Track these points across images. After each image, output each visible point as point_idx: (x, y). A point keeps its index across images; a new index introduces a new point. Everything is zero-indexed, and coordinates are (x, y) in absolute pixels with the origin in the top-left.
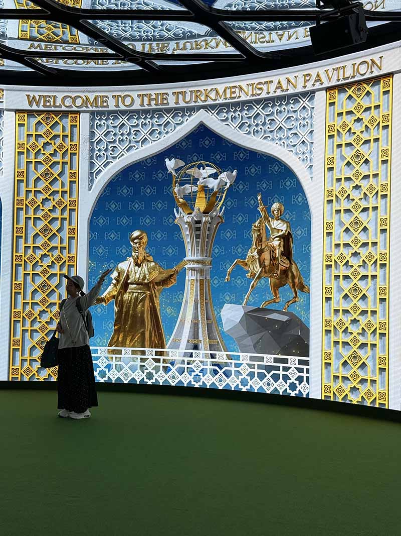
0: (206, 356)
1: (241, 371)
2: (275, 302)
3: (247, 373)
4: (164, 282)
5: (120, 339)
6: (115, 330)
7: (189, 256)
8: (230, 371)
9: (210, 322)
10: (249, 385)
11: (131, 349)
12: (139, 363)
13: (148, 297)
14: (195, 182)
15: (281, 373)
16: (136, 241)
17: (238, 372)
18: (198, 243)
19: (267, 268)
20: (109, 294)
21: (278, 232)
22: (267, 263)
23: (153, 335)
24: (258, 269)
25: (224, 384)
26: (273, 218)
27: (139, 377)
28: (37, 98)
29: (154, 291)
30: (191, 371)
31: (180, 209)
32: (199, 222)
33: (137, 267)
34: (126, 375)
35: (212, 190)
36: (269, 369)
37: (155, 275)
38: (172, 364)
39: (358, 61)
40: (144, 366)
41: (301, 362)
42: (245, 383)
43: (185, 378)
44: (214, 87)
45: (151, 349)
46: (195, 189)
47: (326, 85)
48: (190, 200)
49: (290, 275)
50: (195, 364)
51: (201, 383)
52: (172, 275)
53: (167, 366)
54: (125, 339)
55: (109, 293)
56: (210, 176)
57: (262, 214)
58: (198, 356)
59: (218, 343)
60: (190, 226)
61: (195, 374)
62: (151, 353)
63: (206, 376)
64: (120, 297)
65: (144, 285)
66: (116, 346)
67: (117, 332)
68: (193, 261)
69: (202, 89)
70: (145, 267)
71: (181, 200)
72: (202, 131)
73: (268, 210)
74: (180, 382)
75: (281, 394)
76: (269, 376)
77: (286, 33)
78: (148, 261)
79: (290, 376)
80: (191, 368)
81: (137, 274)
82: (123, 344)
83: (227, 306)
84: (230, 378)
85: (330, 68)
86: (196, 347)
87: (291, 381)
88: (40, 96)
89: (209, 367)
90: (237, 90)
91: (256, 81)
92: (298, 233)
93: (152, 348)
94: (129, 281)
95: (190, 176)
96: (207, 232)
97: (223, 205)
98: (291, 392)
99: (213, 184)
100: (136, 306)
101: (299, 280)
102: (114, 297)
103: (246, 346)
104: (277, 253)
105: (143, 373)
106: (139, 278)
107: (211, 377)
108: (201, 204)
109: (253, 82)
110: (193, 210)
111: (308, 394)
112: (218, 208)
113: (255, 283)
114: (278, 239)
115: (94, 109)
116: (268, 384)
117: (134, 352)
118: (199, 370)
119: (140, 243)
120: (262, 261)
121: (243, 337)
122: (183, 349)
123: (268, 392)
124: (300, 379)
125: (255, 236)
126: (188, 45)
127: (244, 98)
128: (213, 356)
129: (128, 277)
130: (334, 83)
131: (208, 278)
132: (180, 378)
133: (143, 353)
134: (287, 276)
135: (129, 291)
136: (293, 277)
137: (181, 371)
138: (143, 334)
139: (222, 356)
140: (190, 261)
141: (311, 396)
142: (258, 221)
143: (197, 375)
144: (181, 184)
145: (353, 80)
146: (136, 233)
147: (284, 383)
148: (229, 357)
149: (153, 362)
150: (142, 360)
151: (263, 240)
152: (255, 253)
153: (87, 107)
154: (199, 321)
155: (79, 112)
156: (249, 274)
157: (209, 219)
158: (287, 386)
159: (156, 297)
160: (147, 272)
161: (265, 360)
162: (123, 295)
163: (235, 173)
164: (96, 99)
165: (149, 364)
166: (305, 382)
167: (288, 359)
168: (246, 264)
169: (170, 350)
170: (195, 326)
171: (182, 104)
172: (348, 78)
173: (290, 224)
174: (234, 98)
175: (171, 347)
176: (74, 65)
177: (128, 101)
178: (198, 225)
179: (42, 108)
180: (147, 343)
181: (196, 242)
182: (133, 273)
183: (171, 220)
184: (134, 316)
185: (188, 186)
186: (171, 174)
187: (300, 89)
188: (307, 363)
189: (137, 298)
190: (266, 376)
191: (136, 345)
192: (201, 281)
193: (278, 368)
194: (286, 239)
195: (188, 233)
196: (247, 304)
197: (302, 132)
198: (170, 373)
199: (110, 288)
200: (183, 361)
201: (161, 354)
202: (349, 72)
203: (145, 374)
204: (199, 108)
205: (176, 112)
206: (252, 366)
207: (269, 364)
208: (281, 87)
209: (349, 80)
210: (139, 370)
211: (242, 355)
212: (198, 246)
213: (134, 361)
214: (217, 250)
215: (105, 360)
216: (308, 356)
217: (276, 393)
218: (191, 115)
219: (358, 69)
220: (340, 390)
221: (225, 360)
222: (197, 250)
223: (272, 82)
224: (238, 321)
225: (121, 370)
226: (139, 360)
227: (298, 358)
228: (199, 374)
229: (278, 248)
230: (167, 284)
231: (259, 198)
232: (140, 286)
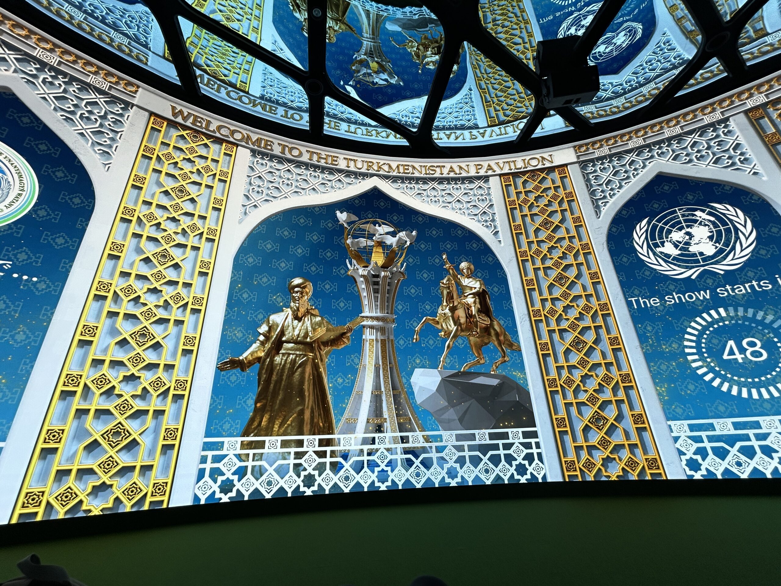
0: (394, 440)
1: (445, 457)
2: (479, 363)
3: (454, 458)
4: (335, 341)
5: (264, 423)
6: (255, 410)
7: (366, 313)
8: (431, 459)
9: (397, 392)
10: (459, 475)
12: (292, 461)
13: (310, 360)
14: (371, 236)
15: (502, 452)
16: (296, 289)
17: (442, 458)
18: (376, 298)
19: (464, 326)
20: (252, 355)
21: (471, 290)
22: (463, 320)
23: (316, 414)
24: (453, 328)
25: (423, 480)
26: (462, 276)
27: (290, 484)
28: (186, 114)
29: (320, 353)
30: (372, 465)
31: (354, 261)
32: (377, 276)
33: (296, 321)
34: (269, 483)
35: (391, 246)
36: (484, 449)
37: (321, 332)
38: (345, 456)
39: (528, 158)
40: (300, 465)
41: (526, 435)
42: (453, 474)
43: (366, 477)
44: (387, 162)
45: (311, 437)
46: (370, 243)
47: (498, 172)
48: (365, 253)
49: (493, 332)
50: (378, 454)
51: (389, 483)
52: (344, 334)
53: (337, 462)
54: (271, 421)
55: (252, 354)
56: (387, 233)
57: (450, 272)
58: (382, 441)
59: (410, 420)
60: (366, 279)
61: (380, 469)
62: (311, 443)
63: (396, 471)
64: (268, 360)
65: (306, 345)
66: (255, 435)
67: (258, 412)
68: (371, 318)
69: (375, 161)
70: (307, 322)
72: (377, 194)
73: (457, 268)
75: (506, 482)
76: (485, 459)
77: (453, 135)
78: (312, 315)
79: (515, 455)
80: (374, 461)
81: (296, 329)
82: (269, 432)
83: (418, 372)
84: (432, 470)
85: (501, 161)
86: (379, 429)
87: (517, 462)
88: (189, 113)
89: (400, 457)
90: (410, 168)
91: (429, 165)
92: (495, 290)
93: (314, 434)
94: (284, 339)
95: (364, 230)
96: (388, 287)
97: (404, 262)
98: (519, 477)
99: (391, 241)
101: (504, 337)
103: (450, 421)
104: (474, 310)
105: (299, 476)
106: (298, 335)
107: (403, 471)
108: (378, 258)
109: (425, 164)
110: (369, 263)
111: (544, 477)
112: (399, 264)
113: (451, 343)
114: (472, 296)
115: (256, 147)
116: (487, 471)
117: (285, 444)
118: (385, 463)
119: (302, 293)
120: (456, 319)
121: (443, 410)
122: (360, 433)
123: (488, 482)
124: (529, 458)
125: (444, 293)
127: (417, 174)
128: (404, 440)
129: (282, 333)
130: (506, 170)
131: (392, 337)
132: (358, 478)
133: (300, 443)
134: (489, 334)
135: (282, 351)
136: (497, 335)
137: (358, 467)
138: (301, 413)
139: (416, 438)
140: (367, 317)
141: (549, 480)
142: (446, 279)
143: (383, 470)
144: (355, 237)
145: (526, 169)
146: (297, 281)
147: (507, 466)
148: (427, 439)
149: (315, 456)
150: (298, 455)
151: (455, 297)
152: (447, 311)
153: (247, 143)
154: (381, 392)
155: (237, 145)
156: (443, 333)
157: (388, 274)
158: (513, 470)
159: (321, 360)
160: (310, 329)
161: (477, 437)
162: (274, 357)
163: (414, 233)
164: (259, 140)
165: (309, 461)
166: (536, 461)
167: (507, 433)
168: (438, 323)
169: (342, 437)
170: (377, 399)
171: (352, 168)
172: (521, 168)
174: (409, 173)
175: (342, 432)
176: (238, 102)
177: (295, 153)
178: (375, 280)
180: (306, 427)
181: (375, 297)
182: (290, 328)
183: (342, 272)
185: (362, 240)
187: (473, 174)
188: (534, 435)
189: (294, 362)
190: (481, 460)
191: (289, 431)
192: (383, 342)
193: (496, 447)
194: (481, 296)
195: (364, 286)
196: (444, 367)
197: (482, 206)
198: (342, 472)
199: (255, 346)
200: (362, 451)
201: (328, 443)
202: (520, 164)
203: (302, 477)
204: (372, 175)
205: (348, 173)
206: (460, 449)
207: (483, 442)
208: (454, 171)
209: (522, 170)
210: (291, 472)
211: (445, 434)
212: (376, 301)
213: (284, 459)
214: (400, 307)
215: (235, 460)
216: (535, 426)
217: (500, 482)
218: (363, 179)
219: (528, 163)
220: (589, 465)
221: (421, 443)
222: (376, 306)
223: (444, 166)
224: (435, 389)
225: (261, 475)
226: (292, 456)
227: (521, 430)
228: (386, 469)
229: (473, 305)
230: (337, 345)
231: (444, 257)
232: (301, 346)
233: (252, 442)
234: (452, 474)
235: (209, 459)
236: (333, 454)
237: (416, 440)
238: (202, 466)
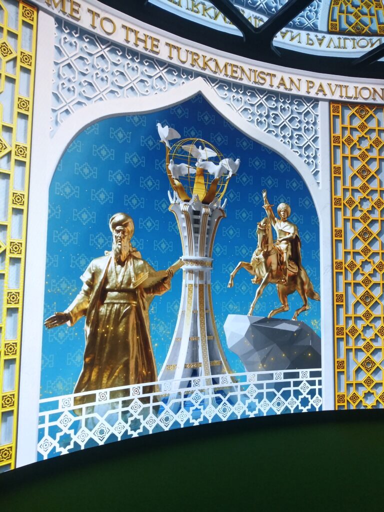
0: (207, 382)
1: (248, 394)
2: (283, 310)
4: (157, 287)
5: (93, 377)
6: (86, 366)
7: (186, 255)
8: (236, 396)
9: (211, 337)
10: (257, 409)
11: (109, 390)
12: (120, 410)
13: (134, 309)
14: (193, 162)
15: (292, 389)
16: (118, 228)
17: (245, 396)
18: (196, 238)
19: (274, 273)
20: (77, 308)
21: (285, 235)
22: (274, 267)
23: (140, 363)
24: (265, 274)
25: (229, 414)
26: (279, 218)
27: (119, 430)
29: (142, 300)
30: (187, 405)
31: (175, 193)
32: (197, 213)
33: (119, 266)
34: (102, 432)
36: (278, 386)
37: (144, 278)
38: (166, 401)
39: (360, 86)
40: (127, 412)
41: (313, 374)
42: (253, 407)
43: (182, 416)
44: (214, 57)
45: (136, 386)
46: (193, 171)
47: (329, 97)
48: (187, 183)
49: (299, 281)
50: (193, 395)
51: (201, 419)
52: (165, 279)
53: (159, 406)
54: (99, 376)
55: (77, 306)
56: (210, 159)
57: (268, 213)
58: (197, 384)
59: (221, 363)
60: (187, 217)
61: (194, 408)
62: (136, 391)
63: (207, 409)
64: (94, 311)
65: (129, 292)
66: (87, 390)
67: (89, 367)
68: (191, 261)
69: (201, 53)
70: (130, 266)
71: (177, 182)
72: (198, 103)
73: (274, 209)
74: (176, 423)
75: (292, 412)
76: (278, 395)
78: (135, 258)
79: (302, 391)
80: (190, 401)
81: (119, 275)
82: (98, 385)
83: (231, 317)
84: (236, 405)
85: (333, 83)
86: (195, 373)
87: (302, 397)
89: (211, 396)
90: (239, 71)
91: (259, 70)
92: (306, 238)
93: (139, 383)
94: (108, 287)
95: (187, 153)
96: (208, 227)
97: (224, 196)
98: (302, 408)
100: (117, 323)
101: (308, 286)
102: (84, 312)
104: (285, 257)
105: (126, 422)
106: (122, 282)
107: (213, 408)
108: (200, 191)
109: (256, 69)
110: (191, 196)
111: (321, 407)
112: (220, 200)
113: (262, 290)
114: (285, 242)
115: (61, 14)
116: (279, 404)
117: (113, 395)
118: (199, 403)
119: (124, 232)
120: (268, 265)
121: (250, 353)
123: (279, 413)
124: (312, 393)
125: (260, 237)
127: (245, 82)
128: (215, 381)
129: (106, 280)
130: (336, 97)
131: (209, 282)
132: (176, 417)
133: (126, 392)
134: (296, 283)
135: (107, 301)
136: (303, 284)
137: (177, 409)
138: (126, 365)
139: (225, 380)
140: (187, 260)
141: (324, 409)
142: (263, 220)
143: (197, 409)
144: (177, 161)
145: (355, 101)
146: (119, 217)
147: (295, 399)
148: (234, 380)
149: (140, 403)
150: (126, 404)
151: (270, 241)
152: (261, 256)
153: (49, 5)
154: (198, 338)
156: (255, 279)
157: (209, 210)
158: (298, 403)
159: (144, 308)
160: (132, 274)
161: (275, 376)
162: (99, 308)
163: (237, 162)
165: (135, 408)
166: (317, 395)
167: (298, 373)
168: (251, 268)
169: (163, 382)
170: (194, 344)
171: (176, 61)
172: (351, 98)
173: (298, 227)
174: (236, 78)
175: (165, 378)
177: (108, 27)
178: (196, 217)
180: (132, 378)
181: (195, 237)
182: (114, 274)
183: (164, 206)
184: (115, 339)
185: (184, 165)
186: (164, 144)
187: (303, 92)
188: (319, 374)
189: (118, 312)
190: (275, 395)
191: (116, 382)
192: (201, 287)
193: (288, 385)
194: (294, 242)
195: (184, 224)
196: (252, 314)
197: (307, 136)
198: (163, 414)
199: (80, 296)
200: (179, 394)
201: (151, 389)
202: (351, 93)
203: (129, 423)
204: (198, 75)
205: (172, 68)
206: (260, 387)
207: (279, 381)
208: (284, 85)
209: (352, 100)
210: (120, 420)
211: (249, 375)
212: (196, 242)
213: (114, 408)
214: (218, 250)
215: (70, 416)
216: (320, 367)
217: (288, 412)
218: (187, 79)
219: (360, 92)
220: (355, 397)
221: (229, 383)
222: (196, 247)
223: (275, 76)
224: (244, 334)
225: (95, 425)
226: (120, 405)
227: (309, 370)
228: (199, 407)
229: (285, 251)
230: (159, 291)
231: (264, 194)
232: (124, 294)
233: (84, 397)
234: (251, 408)
235: (47, 419)
236: (156, 399)
238: (41, 426)
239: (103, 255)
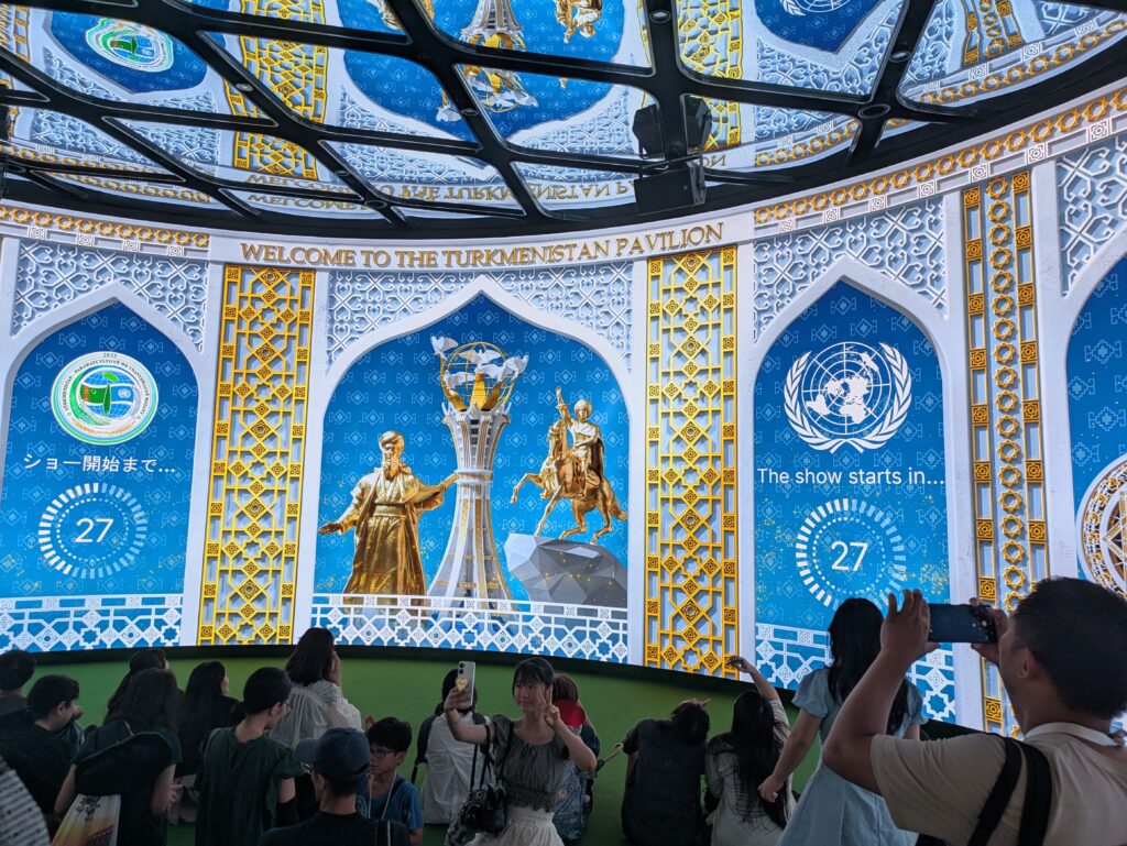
0: (483, 605)
1: (531, 626)
2: (579, 531)
3: (540, 629)
4: (427, 502)
5: (362, 582)
6: (355, 570)
7: (462, 467)
8: (517, 626)
9: (489, 558)
10: (542, 646)
11: (377, 596)
12: (387, 616)
13: (403, 523)
14: (472, 367)
15: (588, 629)
16: (388, 446)
17: (528, 628)
18: (474, 450)
19: (569, 486)
21: (584, 439)
23: (409, 575)
24: (556, 487)
25: (507, 645)
26: (577, 420)
27: (387, 636)
28: (257, 248)
29: (412, 515)
30: (460, 627)
31: (451, 404)
32: (475, 422)
33: (388, 482)
34: (368, 633)
35: (495, 380)
36: (570, 623)
37: (415, 493)
38: (435, 616)
39: (690, 227)
40: (395, 620)
41: (615, 615)
42: (537, 643)
43: (453, 636)
44: (500, 247)
46: (471, 377)
47: (647, 253)
48: (464, 392)
49: (600, 496)
50: (466, 616)
51: (475, 644)
52: (437, 494)
53: (428, 621)
54: (368, 582)
55: (348, 518)
56: (492, 362)
57: (563, 414)
58: (471, 605)
59: (500, 587)
60: (464, 428)
61: (467, 630)
63: (482, 634)
64: (363, 523)
65: (399, 507)
66: (355, 592)
67: (358, 571)
68: (467, 474)
69: (482, 249)
70: (399, 480)
71: (452, 393)
72: (482, 303)
73: (570, 408)
74: (446, 642)
75: (587, 658)
76: (570, 633)
77: (594, 187)
78: (404, 473)
79: (600, 634)
80: (462, 622)
81: (388, 491)
82: (366, 590)
83: (513, 537)
84: (517, 637)
85: (652, 233)
86: (469, 593)
87: (601, 641)
88: (260, 246)
89: (487, 621)
90: (531, 254)
91: (555, 244)
92: (610, 440)
93: (407, 594)
94: (376, 501)
95: (464, 360)
96: (487, 436)
97: (509, 400)
98: (601, 655)
99: (496, 372)
100: (385, 535)
101: (612, 502)
102: (354, 523)
103: (540, 591)
104: (584, 467)
105: (394, 629)
106: (390, 497)
107: (490, 635)
108: (479, 398)
109: (551, 244)
110: (468, 405)
111: (625, 659)
112: (503, 405)
113: (553, 506)
114: (583, 447)
115: (336, 267)
116: (570, 645)
117: (380, 601)
118: (472, 626)
119: (393, 449)
120: (561, 476)
121: (536, 579)
122: (450, 597)
123: (570, 656)
124: (614, 638)
125: (552, 443)
126: (465, 193)
127: (539, 263)
128: (491, 606)
129: (375, 495)
130: (657, 251)
131: (488, 497)
132: (446, 636)
133: (394, 601)
134: (596, 498)
135: (375, 514)
136: (605, 499)
137: (447, 627)
138: (395, 575)
140: (462, 474)
141: (629, 662)
142: (557, 423)
143: (470, 632)
144: (453, 370)
145: (683, 250)
146: (389, 435)
147: (591, 643)
148: (515, 607)
149: (408, 614)
150: (393, 612)
151: (564, 448)
152: (553, 466)
153: (326, 264)
154: (473, 557)
155: (314, 270)
156: (544, 494)
157: (489, 418)
158: (595, 648)
159: (414, 522)
160: (402, 489)
161: (566, 611)
162: (368, 520)
163: (525, 359)
164: (338, 254)
165: (402, 617)
166: (621, 642)
167: (597, 610)
168: (541, 480)
169: (432, 598)
170: (468, 563)
171: (455, 267)
172: (677, 247)
173: (600, 429)
175: (433, 594)
176: (309, 208)
177: (382, 259)
178: (474, 426)
179: (262, 262)
180: (400, 587)
181: (472, 449)
182: (383, 490)
183: (437, 419)
184: (383, 548)
185: (461, 374)
186: (438, 357)
187: (612, 257)
188: (624, 616)
189: (387, 524)
190: (566, 634)
191: (384, 590)
192: (478, 502)
193: (583, 623)
194: (595, 447)
195: (460, 436)
196: (541, 534)
197: (617, 311)
198: (431, 630)
199: (350, 509)
200: (451, 612)
201: (420, 602)
202: (678, 239)
203: (396, 631)
204: (479, 273)
205: (448, 276)
206: (547, 620)
207: (570, 617)
208: (587, 253)
209: (678, 250)
210: (387, 626)
211: (533, 604)
212: (473, 454)
213: (381, 614)
214: (500, 461)
215: (339, 612)
216: (626, 607)
217: (581, 657)
218: (467, 281)
219: (689, 237)
220: (671, 653)
221: (509, 611)
222: (473, 459)
223: (575, 245)
224: (527, 556)
225: (362, 626)
226: (387, 612)
227: (611, 609)
228: (473, 631)
229: (583, 459)
230: (430, 506)
231: (558, 392)
232: (392, 508)
233: (352, 598)
234: (535, 642)
235: (319, 611)
236: (424, 614)
237: (504, 606)
238: (314, 616)
239: (372, 471)
